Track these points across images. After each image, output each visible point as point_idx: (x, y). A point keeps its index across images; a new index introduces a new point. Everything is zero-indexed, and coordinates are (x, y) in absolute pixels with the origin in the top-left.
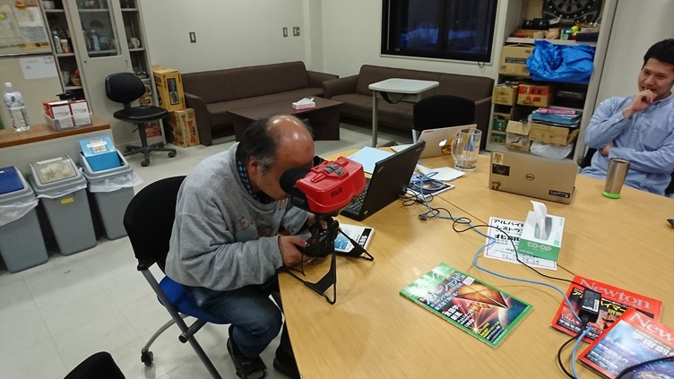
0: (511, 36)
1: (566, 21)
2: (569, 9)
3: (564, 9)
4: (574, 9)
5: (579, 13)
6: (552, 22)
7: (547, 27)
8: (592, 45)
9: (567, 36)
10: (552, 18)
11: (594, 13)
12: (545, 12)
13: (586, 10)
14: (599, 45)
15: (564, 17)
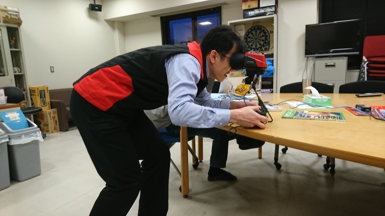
3: (254, 46)
4: (258, 46)
5: (261, 48)
8: (271, 59)
11: (268, 47)
13: (263, 46)
14: (275, 59)
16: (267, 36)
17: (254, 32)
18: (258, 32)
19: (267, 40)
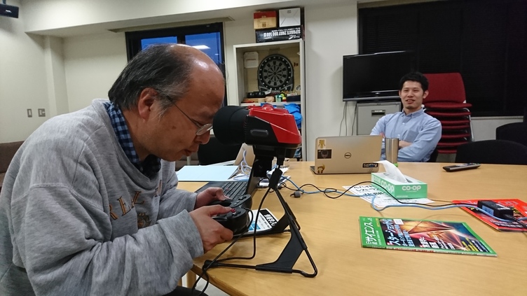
0: (242, 103)
1: (275, 92)
2: (275, 84)
3: (272, 84)
4: (278, 84)
5: (282, 86)
6: (266, 93)
7: (264, 96)
8: (297, 103)
9: (280, 99)
10: (266, 90)
11: (291, 85)
12: (260, 87)
13: (286, 84)
14: (302, 103)
15: (273, 89)
16: (289, 70)
17: (271, 63)
18: (278, 63)
19: (290, 75)
